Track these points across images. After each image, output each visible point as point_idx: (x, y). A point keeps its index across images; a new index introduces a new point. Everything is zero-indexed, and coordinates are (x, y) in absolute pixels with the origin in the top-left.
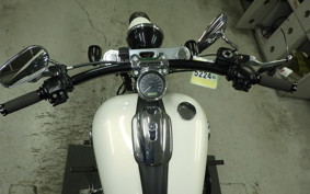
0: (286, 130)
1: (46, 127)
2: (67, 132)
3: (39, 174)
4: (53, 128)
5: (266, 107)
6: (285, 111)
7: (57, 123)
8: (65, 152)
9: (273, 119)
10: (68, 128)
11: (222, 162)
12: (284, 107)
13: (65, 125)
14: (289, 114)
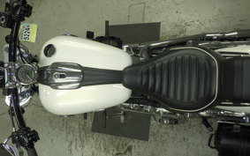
1: (78, 148)
2: (83, 133)
3: (108, 152)
4: (79, 143)
7: (76, 140)
8: (96, 134)
10: (80, 132)
11: (107, 22)
13: (78, 134)
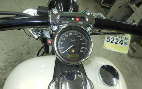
0: (136, 77)
5: (124, 63)
6: (134, 65)
9: (128, 70)
12: (133, 63)
14: (136, 67)
